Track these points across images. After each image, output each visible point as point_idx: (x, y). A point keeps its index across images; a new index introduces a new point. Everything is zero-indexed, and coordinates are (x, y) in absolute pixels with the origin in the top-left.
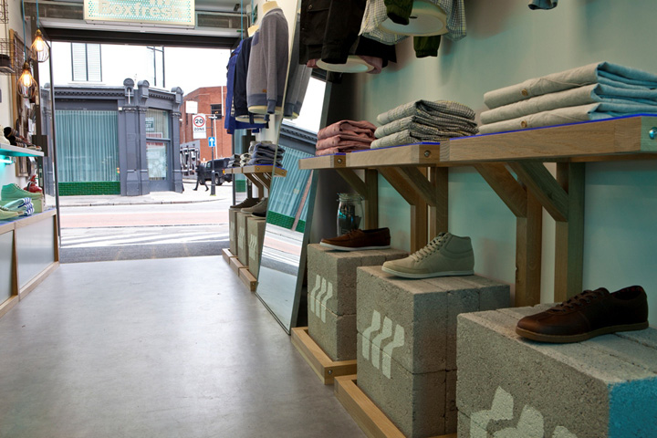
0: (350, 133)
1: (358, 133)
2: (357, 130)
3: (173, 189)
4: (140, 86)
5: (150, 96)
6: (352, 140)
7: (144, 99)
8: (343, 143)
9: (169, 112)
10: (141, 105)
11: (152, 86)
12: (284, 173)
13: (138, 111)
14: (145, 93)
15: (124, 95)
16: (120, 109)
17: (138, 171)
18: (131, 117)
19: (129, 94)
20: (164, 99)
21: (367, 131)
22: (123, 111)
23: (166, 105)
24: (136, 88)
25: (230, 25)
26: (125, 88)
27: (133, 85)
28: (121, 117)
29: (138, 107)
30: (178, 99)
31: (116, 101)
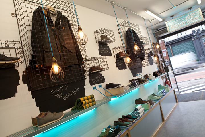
4: (197, 31)
5: (202, 32)
7: (200, 34)
10: (199, 36)
11: (201, 29)
13: (199, 38)
14: (200, 32)
15: (193, 35)
16: (193, 39)
17: (204, 55)
18: (197, 41)
19: (195, 34)
22: (194, 39)
24: (196, 32)
26: (193, 33)
27: (195, 31)
28: (194, 42)
29: (198, 37)
31: (191, 37)
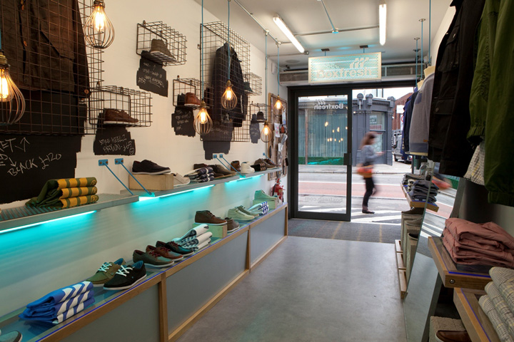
0: (470, 244)
1: (482, 244)
2: (481, 240)
3: (386, 163)
4: (367, 98)
5: (373, 104)
6: (474, 251)
7: (369, 106)
8: (463, 253)
9: (386, 113)
10: (368, 110)
11: (374, 97)
12: (436, 209)
13: (365, 113)
14: (370, 102)
15: (356, 104)
16: (355, 112)
18: (361, 118)
19: (360, 104)
20: (382, 105)
21: (493, 243)
22: (356, 114)
23: (384, 108)
24: (364, 99)
25: (412, 73)
26: (358, 99)
27: (363, 97)
28: (355, 118)
29: (365, 111)
30: (392, 105)
31: (352, 108)
